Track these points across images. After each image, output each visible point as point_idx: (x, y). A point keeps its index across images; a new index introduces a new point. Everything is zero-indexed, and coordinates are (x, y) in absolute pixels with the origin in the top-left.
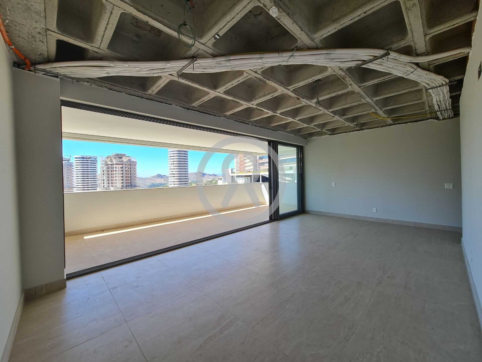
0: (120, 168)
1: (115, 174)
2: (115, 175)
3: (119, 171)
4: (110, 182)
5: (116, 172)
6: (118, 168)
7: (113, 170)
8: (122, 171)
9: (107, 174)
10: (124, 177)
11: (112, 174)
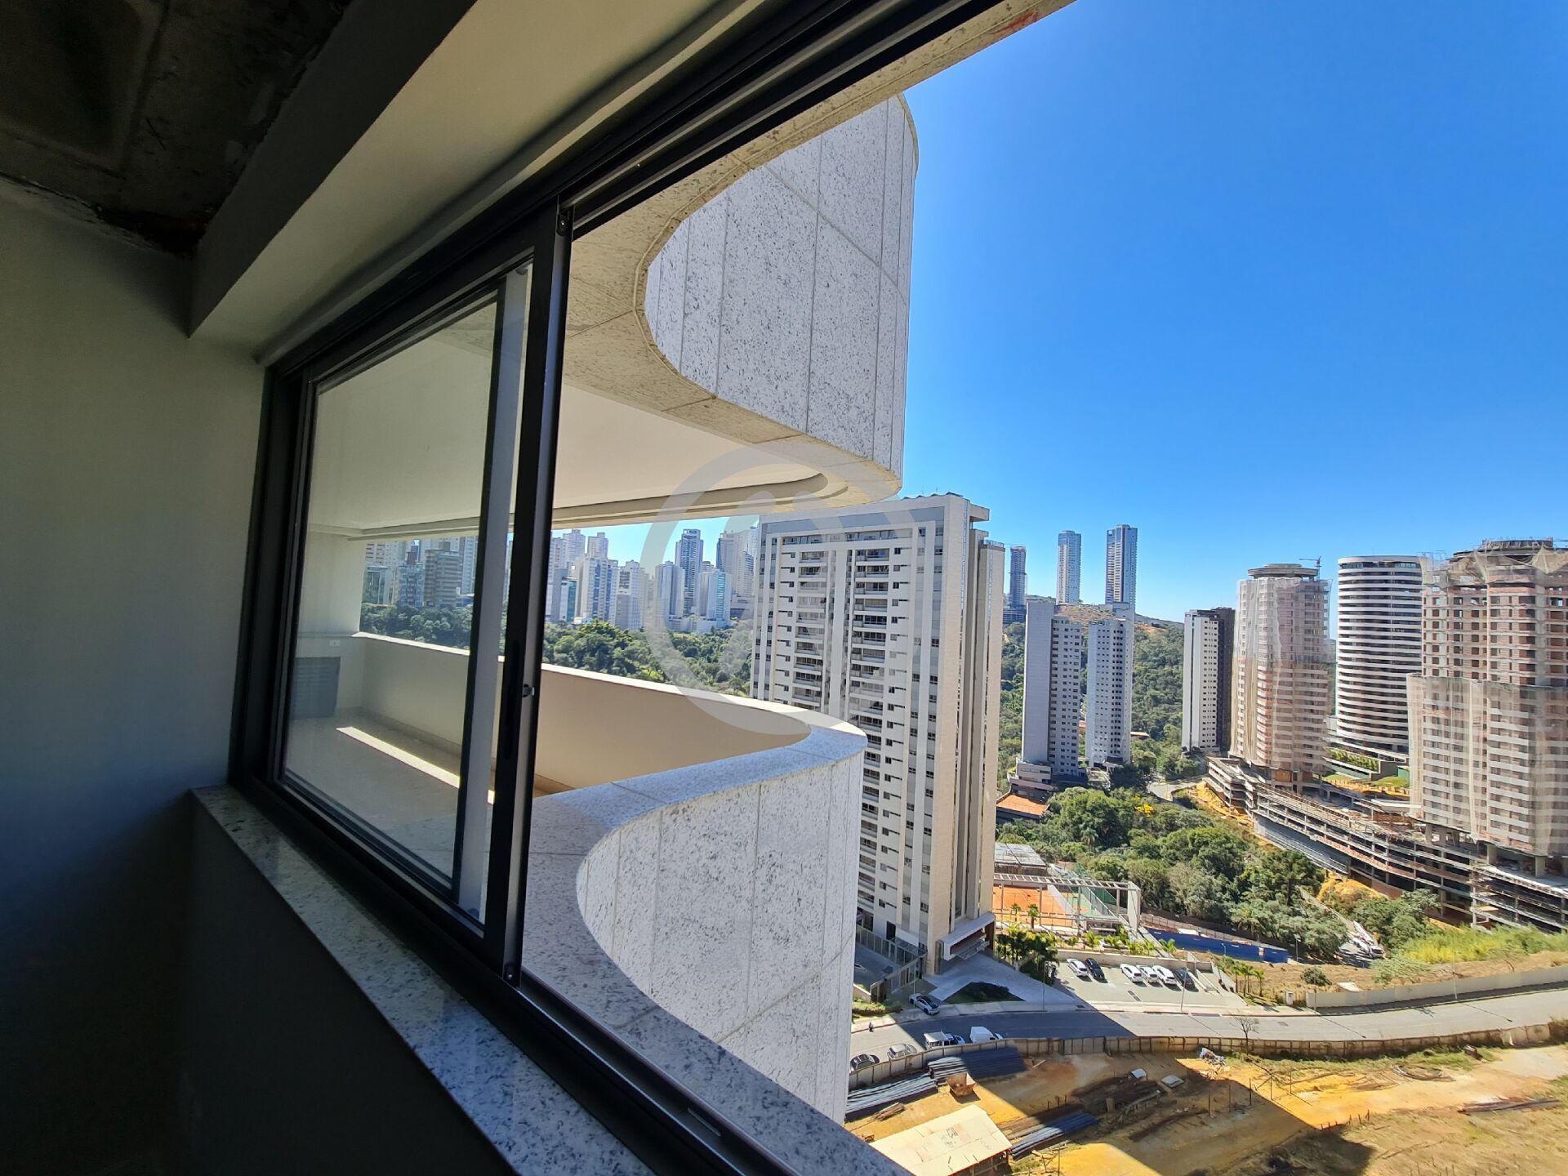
0: (1515, 601)
1: (1489, 626)
2: (1489, 632)
3: (1511, 615)
4: (1467, 657)
5: (1495, 620)
6: (1504, 601)
7: (1480, 609)
8: (1531, 613)
9: (1452, 626)
10: (1537, 640)
11: (1475, 626)
